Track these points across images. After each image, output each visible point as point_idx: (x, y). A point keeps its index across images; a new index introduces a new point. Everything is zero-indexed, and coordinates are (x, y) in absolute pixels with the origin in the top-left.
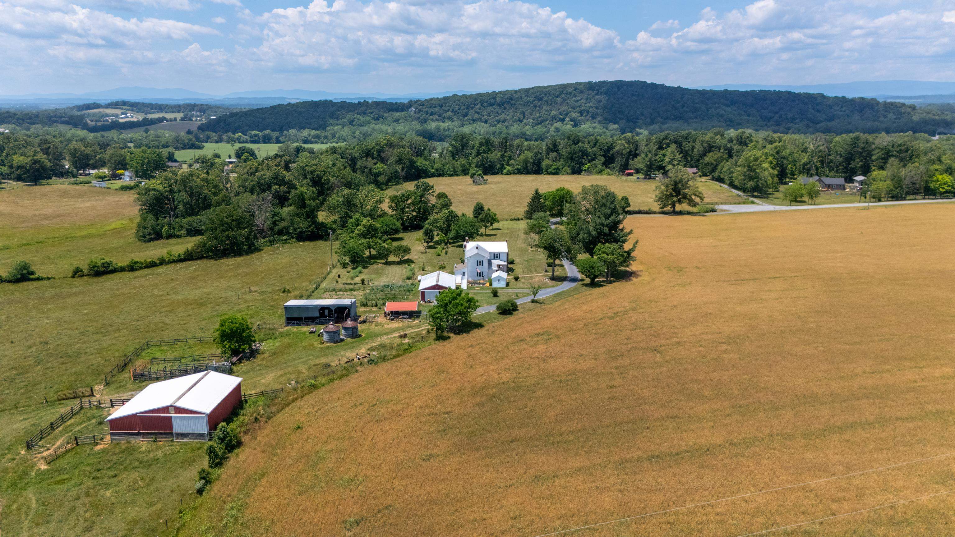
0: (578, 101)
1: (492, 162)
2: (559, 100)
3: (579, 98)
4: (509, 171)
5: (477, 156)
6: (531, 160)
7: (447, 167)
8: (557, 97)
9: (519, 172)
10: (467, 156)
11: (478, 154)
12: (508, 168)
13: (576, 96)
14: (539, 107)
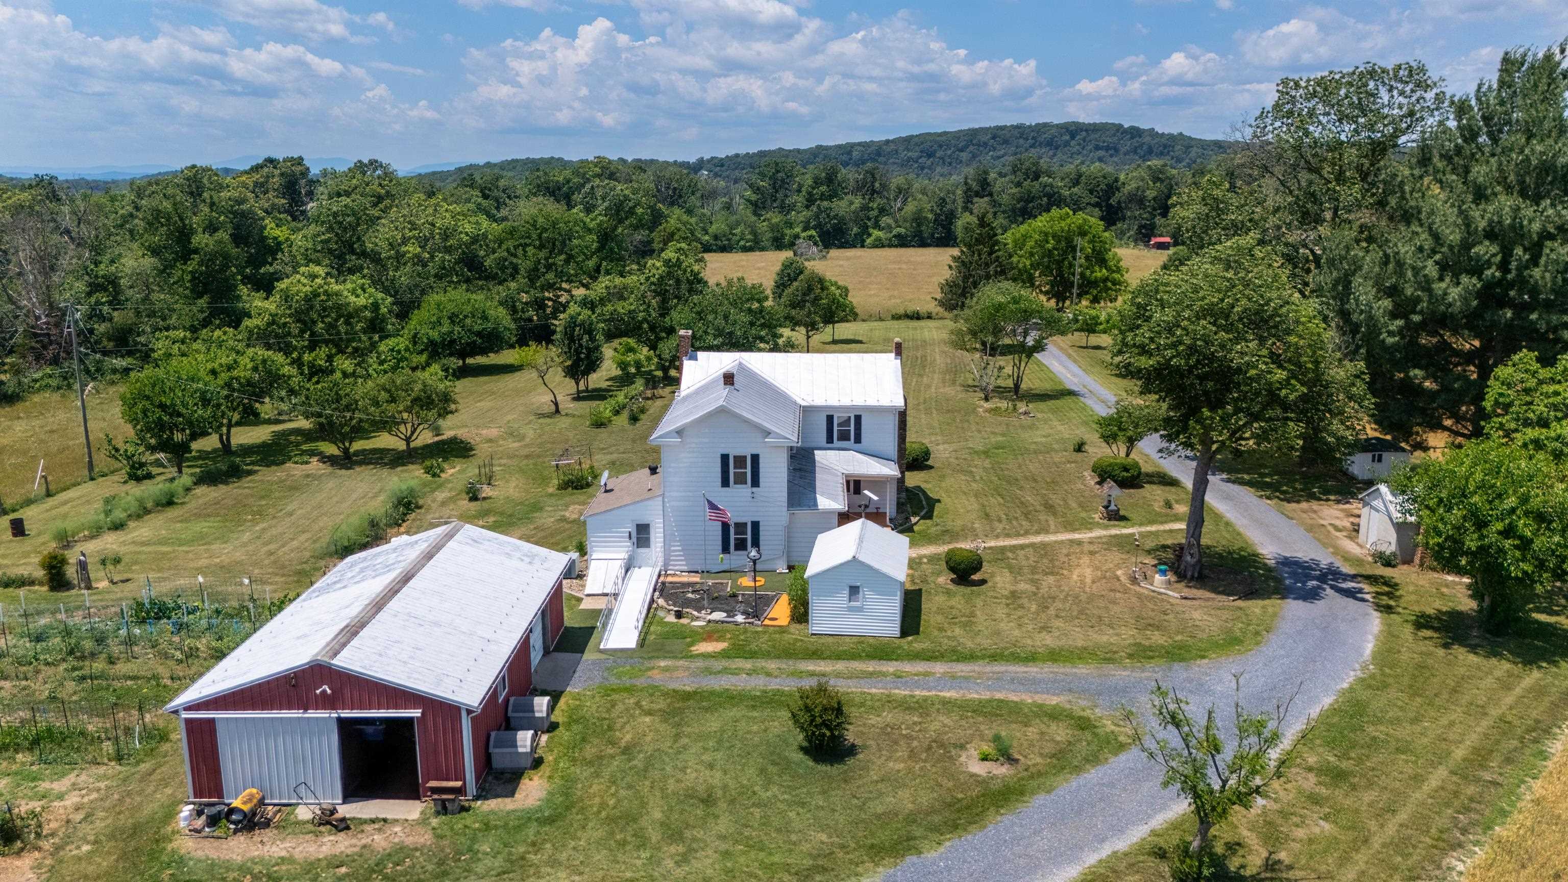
0: (999, 157)
1: (842, 221)
2: (964, 156)
3: (1002, 152)
4: (879, 239)
5: (807, 207)
6: (930, 216)
7: (737, 231)
8: (962, 150)
9: (902, 242)
10: (785, 209)
11: (810, 201)
12: (876, 233)
13: (995, 149)
14: (930, 168)
